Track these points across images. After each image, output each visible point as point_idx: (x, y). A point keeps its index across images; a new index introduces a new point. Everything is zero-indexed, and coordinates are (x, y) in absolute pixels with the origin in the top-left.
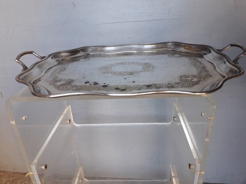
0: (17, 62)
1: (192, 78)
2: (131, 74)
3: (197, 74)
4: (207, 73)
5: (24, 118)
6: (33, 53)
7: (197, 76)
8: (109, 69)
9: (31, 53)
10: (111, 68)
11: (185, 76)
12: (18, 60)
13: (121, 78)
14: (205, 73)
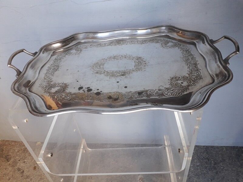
0: (9, 67)
1: (182, 82)
2: (124, 74)
3: (187, 76)
4: (197, 73)
5: (25, 121)
6: (24, 51)
7: (188, 77)
8: (101, 66)
9: (22, 51)
10: (103, 65)
11: (176, 78)
12: (10, 64)
13: (114, 80)
14: (195, 74)
